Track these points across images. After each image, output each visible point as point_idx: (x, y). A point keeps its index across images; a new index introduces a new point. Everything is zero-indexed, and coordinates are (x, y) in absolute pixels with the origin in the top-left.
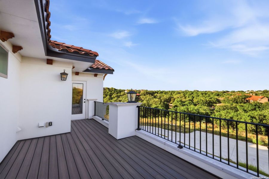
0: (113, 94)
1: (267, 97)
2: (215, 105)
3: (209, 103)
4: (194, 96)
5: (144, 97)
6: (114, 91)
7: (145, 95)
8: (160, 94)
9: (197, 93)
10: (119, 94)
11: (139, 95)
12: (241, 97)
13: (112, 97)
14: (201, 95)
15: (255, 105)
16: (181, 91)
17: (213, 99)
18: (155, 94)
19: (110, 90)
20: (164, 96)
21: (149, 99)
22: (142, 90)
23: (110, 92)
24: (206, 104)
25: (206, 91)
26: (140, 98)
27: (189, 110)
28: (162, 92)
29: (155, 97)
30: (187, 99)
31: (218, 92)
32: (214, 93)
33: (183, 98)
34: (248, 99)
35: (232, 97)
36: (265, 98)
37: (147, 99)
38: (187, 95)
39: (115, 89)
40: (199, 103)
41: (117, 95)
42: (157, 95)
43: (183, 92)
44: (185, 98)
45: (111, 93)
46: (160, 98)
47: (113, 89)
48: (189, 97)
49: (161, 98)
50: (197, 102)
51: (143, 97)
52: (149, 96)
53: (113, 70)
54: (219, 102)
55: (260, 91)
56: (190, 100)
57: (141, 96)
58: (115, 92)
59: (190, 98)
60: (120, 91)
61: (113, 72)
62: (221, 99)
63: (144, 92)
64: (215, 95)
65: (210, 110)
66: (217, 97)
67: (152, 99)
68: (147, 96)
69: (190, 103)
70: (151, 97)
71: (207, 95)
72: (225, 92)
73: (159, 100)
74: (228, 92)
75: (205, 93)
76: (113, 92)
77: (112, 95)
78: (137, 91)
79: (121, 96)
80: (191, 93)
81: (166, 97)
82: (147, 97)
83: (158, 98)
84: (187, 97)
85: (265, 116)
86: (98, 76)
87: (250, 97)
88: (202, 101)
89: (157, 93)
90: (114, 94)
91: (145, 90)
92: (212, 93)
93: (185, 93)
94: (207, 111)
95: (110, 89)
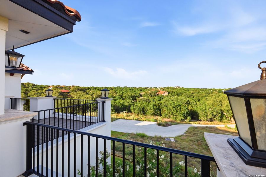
0: (31, 90)
1: (167, 92)
2: (137, 98)
3: (133, 97)
4: (123, 92)
5: (75, 93)
6: (32, 88)
7: (75, 92)
8: (93, 90)
9: (126, 89)
10: (40, 91)
11: (68, 91)
12: (154, 92)
13: (29, 94)
14: (129, 91)
15: (161, 97)
16: (113, 87)
17: (137, 94)
18: (88, 91)
19: (25, 86)
20: (97, 92)
21: (80, 96)
22: (73, 86)
23: (25, 89)
24: (131, 98)
25: (133, 88)
26: (69, 95)
27: (116, 103)
28: (96, 89)
29: (87, 94)
30: (118, 94)
31: (141, 88)
32: (138, 89)
33: (115, 93)
34: (157, 93)
35: (149, 92)
36: (166, 92)
37: (78, 96)
38: (118, 91)
39: (34, 85)
40: (126, 98)
41: (36, 92)
42: (90, 91)
43: (115, 88)
44: (117, 94)
45: (27, 90)
46: (92, 95)
47: (30, 85)
48: (119, 93)
49: (94, 94)
50: (125, 97)
51: (73, 94)
52: (81, 92)
53: (33, 71)
54: (141, 96)
55: (165, 87)
56: (120, 95)
57: (71, 92)
58: (34, 88)
59: (121, 94)
60: (42, 87)
61: (33, 73)
62: (142, 93)
63: (75, 88)
64: (139, 91)
65: (132, 102)
66: (139, 92)
67: (83, 96)
68: (79, 92)
69: (119, 98)
70: (83, 93)
71: (133, 91)
72: (146, 88)
73: (91, 96)
74: (148, 88)
75: (132, 89)
76: (30, 88)
77: (29, 92)
78: (66, 87)
79: (44, 93)
80: (121, 89)
81: (99, 94)
82: (78, 94)
83: (90, 94)
84: (118, 93)
85: (161, 104)
86: (14, 75)
87: (159, 91)
88: (129, 96)
89: (90, 89)
90: (33, 90)
91: (77, 86)
92: (137, 89)
93: (117, 89)
94: (130, 104)
95: (25, 84)
